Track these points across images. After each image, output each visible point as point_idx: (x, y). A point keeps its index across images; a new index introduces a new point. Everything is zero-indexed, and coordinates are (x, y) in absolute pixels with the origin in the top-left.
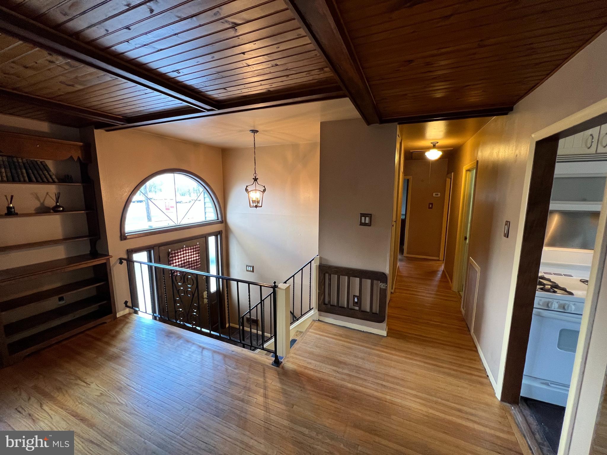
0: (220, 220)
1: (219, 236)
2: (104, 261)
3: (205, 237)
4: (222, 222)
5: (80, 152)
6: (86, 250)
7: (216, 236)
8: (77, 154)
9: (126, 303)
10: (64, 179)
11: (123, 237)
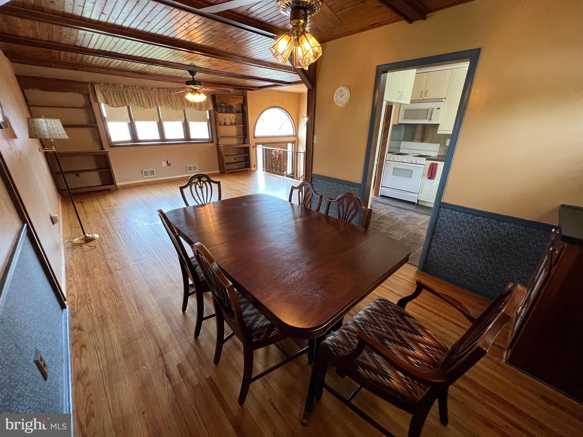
0: (295, 135)
1: (294, 144)
2: (248, 146)
3: (286, 143)
4: (296, 136)
5: (242, 100)
6: (242, 142)
7: (293, 143)
8: (241, 101)
9: (254, 165)
10: (238, 112)
11: (254, 137)
